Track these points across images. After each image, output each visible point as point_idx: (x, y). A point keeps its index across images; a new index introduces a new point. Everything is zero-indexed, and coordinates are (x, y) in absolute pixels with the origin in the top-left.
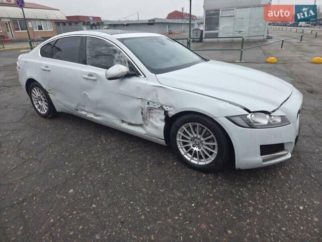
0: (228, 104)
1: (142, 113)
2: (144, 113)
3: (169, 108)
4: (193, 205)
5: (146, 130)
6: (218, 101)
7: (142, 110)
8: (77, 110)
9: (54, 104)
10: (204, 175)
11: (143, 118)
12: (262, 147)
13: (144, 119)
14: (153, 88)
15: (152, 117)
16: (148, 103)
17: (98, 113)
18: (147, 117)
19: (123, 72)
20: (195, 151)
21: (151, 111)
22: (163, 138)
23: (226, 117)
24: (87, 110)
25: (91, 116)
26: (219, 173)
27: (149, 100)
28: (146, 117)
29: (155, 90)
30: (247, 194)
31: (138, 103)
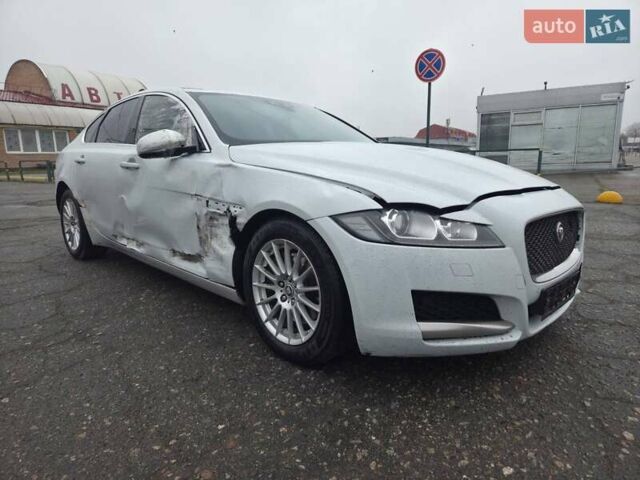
0: (343, 190)
1: (198, 227)
2: (201, 227)
3: (238, 210)
4: (220, 427)
5: (205, 268)
6: (323, 184)
7: (199, 220)
8: (116, 237)
9: (88, 228)
10: (299, 372)
11: (200, 238)
12: (417, 295)
13: (203, 241)
14: (218, 169)
15: (216, 236)
16: (207, 202)
17: (142, 239)
18: (206, 236)
19: (170, 143)
20: (285, 310)
21: (215, 222)
22: (233, 285)
23: (330, 217)
24: (127, 233)
25: (132, 246)
26: (338, 372)
27: (209, 196)
28: (204, 237)
29: (219, 174)
30: (375, 421)
31: (191, 205)
